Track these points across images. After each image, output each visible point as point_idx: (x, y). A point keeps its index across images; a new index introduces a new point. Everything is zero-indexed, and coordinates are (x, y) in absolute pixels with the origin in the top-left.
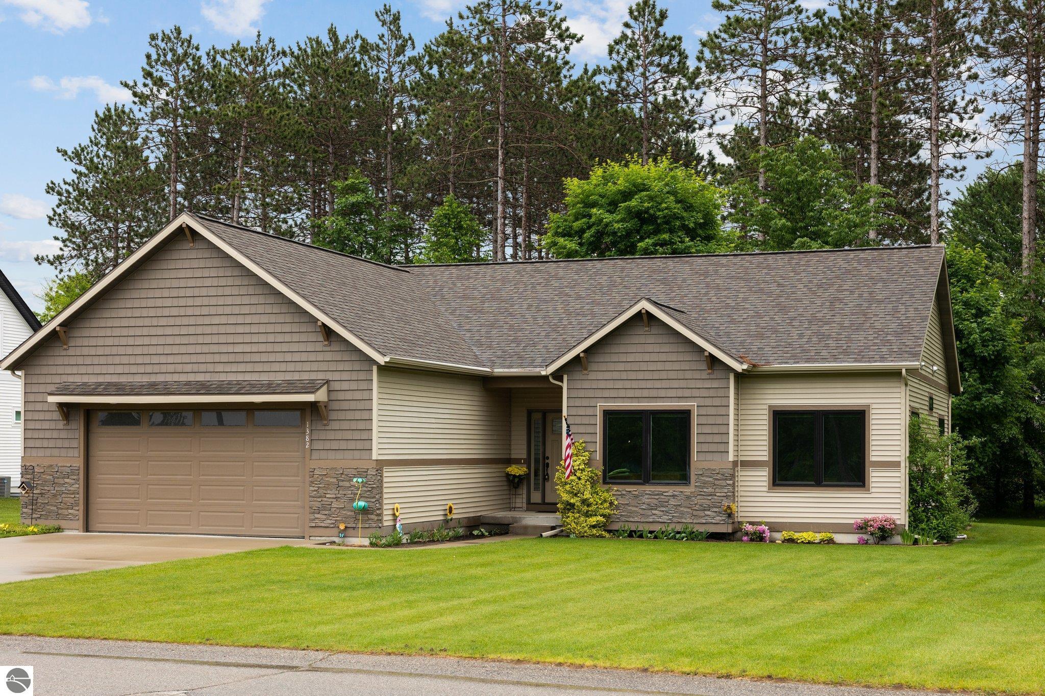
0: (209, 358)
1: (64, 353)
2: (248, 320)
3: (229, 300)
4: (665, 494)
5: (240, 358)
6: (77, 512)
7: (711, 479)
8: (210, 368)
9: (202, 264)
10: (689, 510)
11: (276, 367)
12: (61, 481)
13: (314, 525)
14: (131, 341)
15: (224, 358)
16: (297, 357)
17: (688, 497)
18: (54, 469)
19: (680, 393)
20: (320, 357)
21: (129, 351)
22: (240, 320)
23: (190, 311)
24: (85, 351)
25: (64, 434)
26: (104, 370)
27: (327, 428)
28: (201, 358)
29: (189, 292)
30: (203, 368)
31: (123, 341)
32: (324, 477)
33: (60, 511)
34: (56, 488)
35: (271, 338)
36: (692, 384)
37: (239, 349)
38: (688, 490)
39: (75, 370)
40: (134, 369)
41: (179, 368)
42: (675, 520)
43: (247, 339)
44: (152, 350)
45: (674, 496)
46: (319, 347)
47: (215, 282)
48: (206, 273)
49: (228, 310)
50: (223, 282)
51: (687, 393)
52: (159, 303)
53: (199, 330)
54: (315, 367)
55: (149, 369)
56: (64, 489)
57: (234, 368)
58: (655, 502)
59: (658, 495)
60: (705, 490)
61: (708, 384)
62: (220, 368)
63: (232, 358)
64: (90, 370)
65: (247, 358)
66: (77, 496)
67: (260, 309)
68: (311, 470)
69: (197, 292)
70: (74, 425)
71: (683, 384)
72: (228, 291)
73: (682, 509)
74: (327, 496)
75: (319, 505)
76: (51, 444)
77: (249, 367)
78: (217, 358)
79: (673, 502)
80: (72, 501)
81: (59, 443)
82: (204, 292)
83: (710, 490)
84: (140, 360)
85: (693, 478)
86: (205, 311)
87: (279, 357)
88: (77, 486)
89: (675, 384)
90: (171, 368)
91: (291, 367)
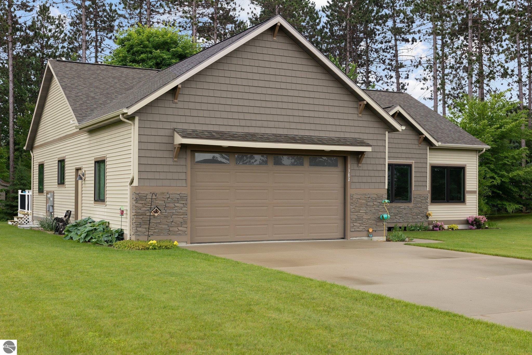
0: (286, 119)
1: (174, 105)
2: (312, 95)
3: (299, 80)
4: (401, 208)
5: (307, 120)
6: (185, 229)
7: (420, 200)
8: (287, 125)
9: (281, 52)
10: (411, 215)
11: (329, 128)
12: (172, 205)
13: (353, 230)
14: (229, 102)
15: (296, 119)
16: (342, 123)
17: (411, 209)
18: (165, 196)
19: (407, 155)
20: (356, 123)
21: (228, 108)
22: (307, 94)
23: (272, 85)
24: (192, 106)
25: (173, 169)
26: (208, 121)
27: (360, 168)
28: (280, 118)
29: (272, 71)
30: (282, 125)
31: (223, 101)
32: (359, 200)
33: (171, 229)
34: (167, 211)
35: (326, 109)
36: (412, 151)
37: (306, 114)
38: (411, 205)
39: (183, 119)
40: (231, 122)
41: (265, 124)
42: (405, 221)
43: (312, 107)
44: (245, 109)
45: (405, 209)
46: (355, 117)
47: (290, 67)
48: (284, 60)
49: (299, 87)
50: (295, 67)
51: (410, 156)
52: (250, 76)
53: (279, 99)
54: (353, 129)
55: (243, 123)
56: (174, 211)
57: (303, 126)
58: (397, 212)
59: (398, 208)
60: (418, 205)
61: (418, 152)
62: (293, 125)
63: (301, 120)
64: (196, 120)
65: (312, 121)
66: (186, 216)
67: (320, 89)
68: (351, 195)
69: (277, 72)
70: (182, 162)
71: (408, 151)
72: (298, 74)
73: (408, 215)
74: (361, 211)
75: (356, 217)
76: (163, 176)
77: (313, 127)
78: (291, 119)
79: (404, 211)
80: (181, 220)
81: (169, 176)
82: (283, 73)
83: (420, 205)
84: (236, 116)
85: (413, 199)
86: (283, 86)
87: (332, 122)
88: (185, 209)
89: (405, 151)
90: (259, 124)
91: (339, 129)
